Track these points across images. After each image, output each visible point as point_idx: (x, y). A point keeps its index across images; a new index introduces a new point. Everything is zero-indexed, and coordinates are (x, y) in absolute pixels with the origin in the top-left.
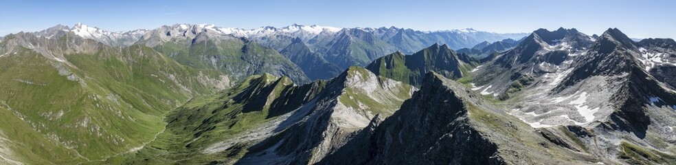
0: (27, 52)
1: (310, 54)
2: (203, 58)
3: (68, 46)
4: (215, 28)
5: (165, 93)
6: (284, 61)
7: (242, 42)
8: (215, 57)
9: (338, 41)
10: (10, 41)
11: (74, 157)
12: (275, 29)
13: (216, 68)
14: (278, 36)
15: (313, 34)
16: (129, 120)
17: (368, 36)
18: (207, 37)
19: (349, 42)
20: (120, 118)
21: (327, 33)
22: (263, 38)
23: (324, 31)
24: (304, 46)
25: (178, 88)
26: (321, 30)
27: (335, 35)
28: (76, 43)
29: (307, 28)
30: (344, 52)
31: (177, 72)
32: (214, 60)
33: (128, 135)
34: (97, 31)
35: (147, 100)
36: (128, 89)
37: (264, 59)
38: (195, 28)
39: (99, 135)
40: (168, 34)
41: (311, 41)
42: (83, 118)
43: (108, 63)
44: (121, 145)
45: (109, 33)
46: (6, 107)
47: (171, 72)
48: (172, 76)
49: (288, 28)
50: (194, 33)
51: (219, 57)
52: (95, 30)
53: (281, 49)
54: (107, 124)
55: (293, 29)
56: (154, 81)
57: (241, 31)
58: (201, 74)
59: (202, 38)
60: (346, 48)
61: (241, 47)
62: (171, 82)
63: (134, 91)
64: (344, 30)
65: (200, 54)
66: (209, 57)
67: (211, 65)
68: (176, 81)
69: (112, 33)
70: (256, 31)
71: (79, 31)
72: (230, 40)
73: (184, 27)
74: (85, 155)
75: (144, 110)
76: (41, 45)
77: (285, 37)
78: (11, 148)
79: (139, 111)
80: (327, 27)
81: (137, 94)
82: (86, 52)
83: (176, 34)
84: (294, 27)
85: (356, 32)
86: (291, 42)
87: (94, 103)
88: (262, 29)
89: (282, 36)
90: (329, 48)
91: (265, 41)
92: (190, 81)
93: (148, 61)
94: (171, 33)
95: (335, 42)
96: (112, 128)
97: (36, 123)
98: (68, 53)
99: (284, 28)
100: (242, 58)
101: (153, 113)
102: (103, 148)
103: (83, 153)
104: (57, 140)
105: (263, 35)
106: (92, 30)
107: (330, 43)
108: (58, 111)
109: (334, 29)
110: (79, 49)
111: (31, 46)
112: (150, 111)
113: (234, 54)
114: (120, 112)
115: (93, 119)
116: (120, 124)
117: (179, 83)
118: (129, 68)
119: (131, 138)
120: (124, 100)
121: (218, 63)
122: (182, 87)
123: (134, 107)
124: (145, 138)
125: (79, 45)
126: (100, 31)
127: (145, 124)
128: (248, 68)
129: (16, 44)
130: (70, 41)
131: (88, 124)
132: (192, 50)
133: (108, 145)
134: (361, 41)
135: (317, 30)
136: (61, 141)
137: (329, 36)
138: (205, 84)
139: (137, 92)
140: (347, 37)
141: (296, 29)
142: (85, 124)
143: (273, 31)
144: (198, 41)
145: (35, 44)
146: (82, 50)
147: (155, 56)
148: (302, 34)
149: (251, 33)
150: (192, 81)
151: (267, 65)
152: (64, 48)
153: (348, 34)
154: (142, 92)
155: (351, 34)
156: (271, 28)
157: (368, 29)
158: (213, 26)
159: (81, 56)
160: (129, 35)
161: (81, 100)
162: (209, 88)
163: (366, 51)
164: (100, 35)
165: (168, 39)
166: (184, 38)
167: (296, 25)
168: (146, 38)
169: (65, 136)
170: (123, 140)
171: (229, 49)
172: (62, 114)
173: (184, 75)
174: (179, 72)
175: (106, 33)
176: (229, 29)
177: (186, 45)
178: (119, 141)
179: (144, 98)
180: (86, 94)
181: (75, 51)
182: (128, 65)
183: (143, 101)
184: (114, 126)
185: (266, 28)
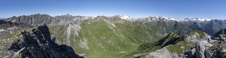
0: (102, 21)
1: (199, 27)
2: (161, 27)
3: (116, 21)
4: (168, 18)
5: (143, 37)
6: (189, 30)
7: (175, 23)
8: (165, 27)
9: (209, 24)
10: (98, 18)
11: (103, 50)
12: (188, 19)
13: (165, 31)
14: (189, 22)
15: (202, 21)
16: (125, 43)
17: (220, 22)
18: (163, 21)
19: (213, 24)
20: (122, 42)
21: (206, 21)
22: (184, 22)
23: (205, 20)
24: (197, 25)
25: (148, 36)
26: (204, 20)
27: (209, 22)
28: (119, 20)
29: (200, 19)
30: (211, 27)
31: (149, 31)
32: (165, 28)
33: (122, 48)
34: (129, 18)
35: (136, 39)
36: (130, 35)
37: (182, 29)
38: (160, 18)
39: (113, 45)
40: (151, 19)
41: (200, 24)
42: (110, 40)
43: (127, 26)
44: (118, 50)
45: (133, 19)
46: (92, 34)
47: (147, 31)
48: (147, 32)
49: (193, 19)
50: (160, 19)
51: (167, 28)
52: (129, 17)
53: (189, 26)
54: (117, 43)
55: (195, 20)
56: (140, 33)
57: (177, 20)
58: (158, 32)
59: (162, 21)
60: (212, 26)
61: (175, 24)
62: (146, 34)
63: (132, 36)
64: (212, 20)
65: (160, 26)
66: (163, 27)
67: (163, 30)
68: (148, 34)
69: (134, 18)
70: (182, 20)
71: (123, 17)
72: (171, 22)
73: (157, 17)
74: (106, 51)
75: (134, 42)
76: (108, 20)
77: (192, 22)
78: (88, 43)
79: (131, 42)
80: (206, 19)
81: (133, 37)
82: (121, 23)
83: (154, 19)
84: (195, 19)
85: (216, 21)
86: (193, 24)
87: (115, 36)
88: (184, 19)
89: (190, 21)
90: (206, 26)
91: (185, 23)
92: (153, 34)
93: (140, 27)
94: (152, 19)
95: (208, 24)
96: (118, 45)
97: (98, 39)
98: (116, 23)
99: (192, 19)
100: (174, 28)
101: (136, 43)
102: (112, 50)
103: (106, 50)
104: (101, 45)
105: (184, 21)
106: (127, 17)
107: (207, 24)
108: (104, 37)
109: (209, 20)
110: (119, 22)
111: (105, 20)
112: (135, 42)
113: (172, 27)
114: (123, 40)
115: (113, 41)
116: (121, 44)
117: (149, 35)
118: (133, 29)
119: (123, 49)
120: (128, 38)
121: (166, 30)
122: (150, 36)
123: (131, 40)
124: (128, 50)
125: (119, 21)
126: (130, 18)
127: (131, 46)
128: (176, 31)
129: (100, 19)
130: (117, 19)
131: (111, 42)
132: (158, 25)
133: (114, 49)
134: (217, 24)
135: (203, 20)
136: (102, 45)
137: (207, 22)
138: (159, 36)
139: (133, 36)
140: (213, 22)
141: (196, 20)
142: (110, 42)
143: (188, 20)
144: (160, 22)
145: (106, 19)
146: (120, 22)
147: (142, 26)
148: (198, 21)
149: (180, 20)
150: (154, 34)
151: (183, 31)
152: (115, 21)
153: (213, 21)
154: (135, 36)
155: (214, 21)
156: (187, 19)
157: (220, 20)
158: (168, 17)
159: (120, 24)
160: (140, 19)
161: (112, 35)
162: (160, 37)
163: (219, 27)
164: (130, 19)
165: (151, 21)
166: (156, 21)
167: (196, 18)
168: (144, 20)
169: (104, 44)
170: (120, 49)
171: (170, 25)
172: (105, 38)
173: (151, 32)
174: (150, 31)
175: (132, 18)
176: (173, 19)
177: (156, 23)
178: (118, 49)
179: (135, 38)
180: (113, 34)
181: (118, 22)
182: (133, 28)
183: (135, 39)
184: (119, 44)
185: (186, 19)
